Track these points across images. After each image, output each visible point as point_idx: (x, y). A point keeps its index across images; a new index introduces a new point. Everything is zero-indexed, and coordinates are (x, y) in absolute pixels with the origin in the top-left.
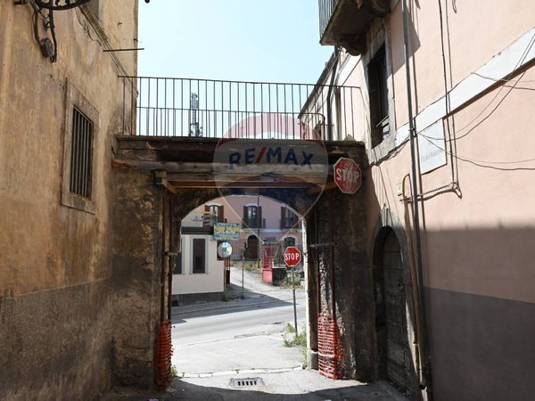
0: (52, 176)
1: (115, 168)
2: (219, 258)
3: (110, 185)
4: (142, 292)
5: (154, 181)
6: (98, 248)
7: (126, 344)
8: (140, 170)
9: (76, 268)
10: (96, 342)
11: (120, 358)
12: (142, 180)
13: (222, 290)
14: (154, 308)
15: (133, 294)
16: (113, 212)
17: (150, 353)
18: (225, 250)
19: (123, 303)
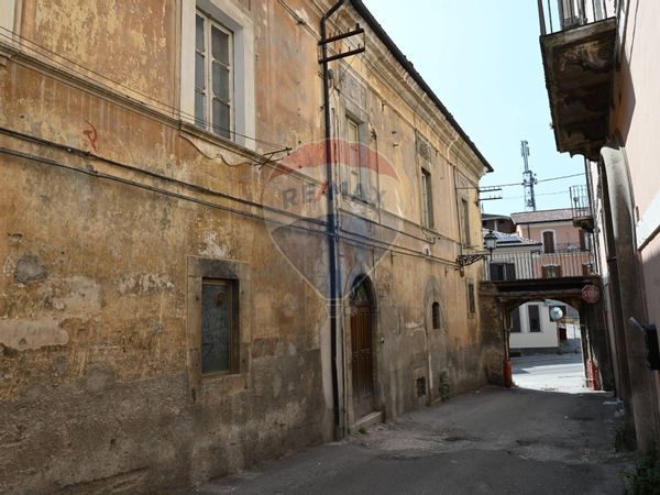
0: (466, 311)
1: (480, 296)
2: (552, 320)
3: (479, 303)
4: (496, 347)
5: (496, 299)
6: (478, 329)
7: (492, 367)
8: (491, 296)
9: (474, 339)
10: (481, 365)
11: (490, 374)
12: (492, 300)
13: (557, 345)
14: (502, 353)
15: (493, 348)
16: (481, 314)
17: (502, 372)
18: (557, 313)
19: (489, 351)
